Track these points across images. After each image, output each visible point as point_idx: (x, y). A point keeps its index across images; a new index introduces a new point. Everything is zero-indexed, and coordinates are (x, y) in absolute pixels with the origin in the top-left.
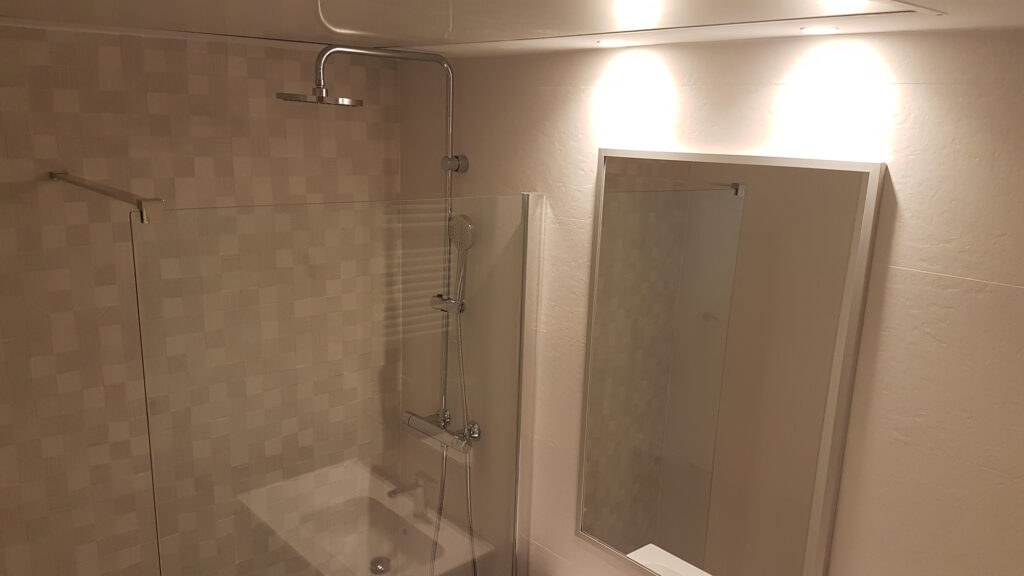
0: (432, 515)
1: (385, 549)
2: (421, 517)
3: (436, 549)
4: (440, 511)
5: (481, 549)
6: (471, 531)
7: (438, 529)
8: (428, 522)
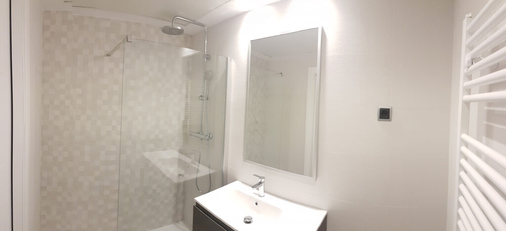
0: (197, 163)
1: (182, 172)
2: (194, 163)
3: (198, 171)
4: (199, 162)
5: (212, 171)
6: (209, 167)
7: (199, 166)
8: (196, 164)
